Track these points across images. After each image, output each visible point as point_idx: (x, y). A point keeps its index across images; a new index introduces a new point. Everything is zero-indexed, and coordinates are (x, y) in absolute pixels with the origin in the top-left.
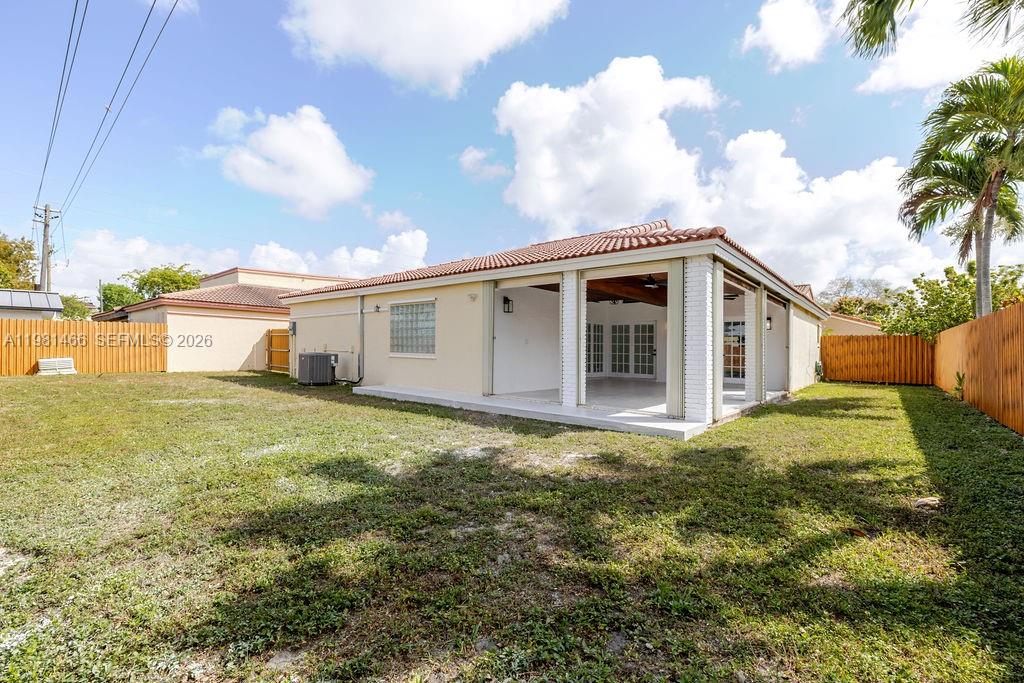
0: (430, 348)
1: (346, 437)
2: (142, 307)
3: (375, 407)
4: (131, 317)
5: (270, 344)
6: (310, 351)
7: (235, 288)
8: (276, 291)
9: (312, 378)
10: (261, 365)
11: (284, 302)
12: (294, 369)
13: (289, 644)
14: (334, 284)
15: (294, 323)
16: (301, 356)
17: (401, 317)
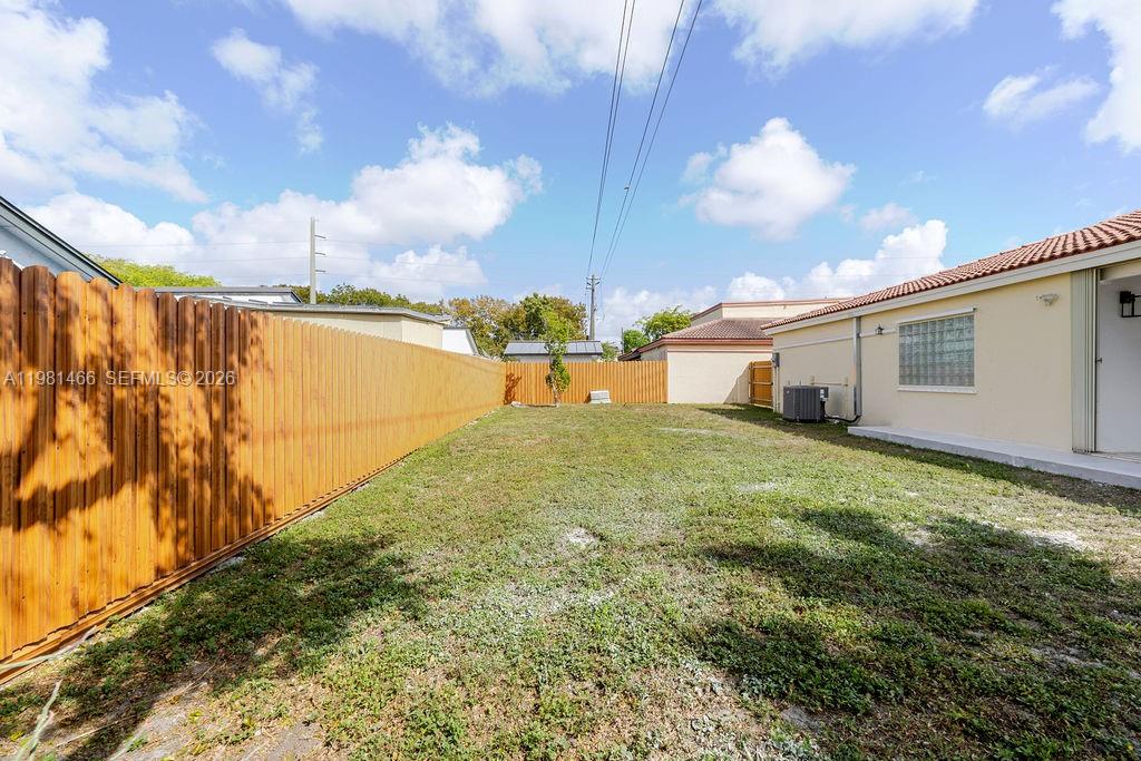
0: (967, 378)
1: (844, 486)
2: (650, 347)
3: (881, 453)
4: (643, 356)
5: (753, 377)
6: (795, 384)
7: (719, 324)
8: (758, 322)
9: (798, 413)
10: (744, 398)
11: (767, 333)
12: (778, 404)
13: (803, 703)
14: (821, 307)
15: (778, 354)
16: (785, 389)
17: (915, 339)
